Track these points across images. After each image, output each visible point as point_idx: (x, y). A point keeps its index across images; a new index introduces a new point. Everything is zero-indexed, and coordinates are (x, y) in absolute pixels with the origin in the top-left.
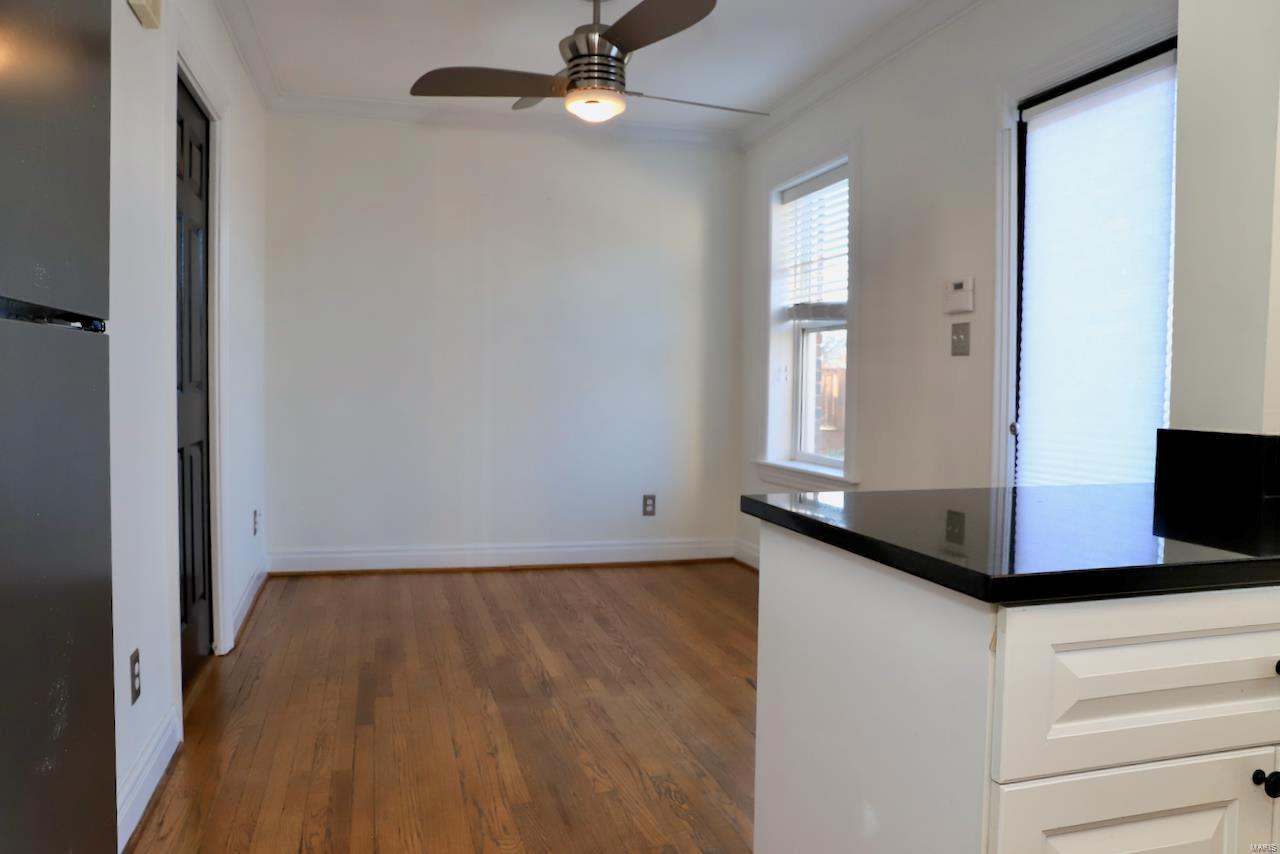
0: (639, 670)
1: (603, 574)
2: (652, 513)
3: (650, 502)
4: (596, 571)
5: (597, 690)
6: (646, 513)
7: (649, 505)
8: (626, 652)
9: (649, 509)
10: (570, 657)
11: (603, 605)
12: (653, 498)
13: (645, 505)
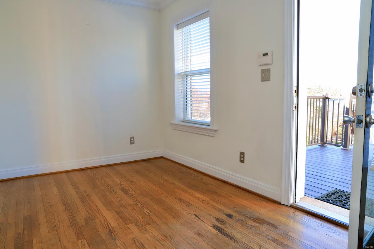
0: (149, 216)
1: (118, 168)
2: (133, 143)
3: (132, 139)
4: (115, 167)
5: (135, 232)
6: (131, 143)
7: (132, 141)
8: (140, 207)
9: (132, 142)
10: (117, 213)
11: (123, 183)
12: (133, 138)
13: (131, 141)
